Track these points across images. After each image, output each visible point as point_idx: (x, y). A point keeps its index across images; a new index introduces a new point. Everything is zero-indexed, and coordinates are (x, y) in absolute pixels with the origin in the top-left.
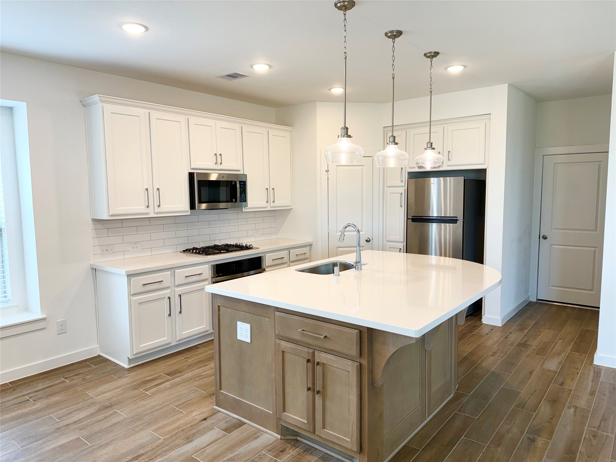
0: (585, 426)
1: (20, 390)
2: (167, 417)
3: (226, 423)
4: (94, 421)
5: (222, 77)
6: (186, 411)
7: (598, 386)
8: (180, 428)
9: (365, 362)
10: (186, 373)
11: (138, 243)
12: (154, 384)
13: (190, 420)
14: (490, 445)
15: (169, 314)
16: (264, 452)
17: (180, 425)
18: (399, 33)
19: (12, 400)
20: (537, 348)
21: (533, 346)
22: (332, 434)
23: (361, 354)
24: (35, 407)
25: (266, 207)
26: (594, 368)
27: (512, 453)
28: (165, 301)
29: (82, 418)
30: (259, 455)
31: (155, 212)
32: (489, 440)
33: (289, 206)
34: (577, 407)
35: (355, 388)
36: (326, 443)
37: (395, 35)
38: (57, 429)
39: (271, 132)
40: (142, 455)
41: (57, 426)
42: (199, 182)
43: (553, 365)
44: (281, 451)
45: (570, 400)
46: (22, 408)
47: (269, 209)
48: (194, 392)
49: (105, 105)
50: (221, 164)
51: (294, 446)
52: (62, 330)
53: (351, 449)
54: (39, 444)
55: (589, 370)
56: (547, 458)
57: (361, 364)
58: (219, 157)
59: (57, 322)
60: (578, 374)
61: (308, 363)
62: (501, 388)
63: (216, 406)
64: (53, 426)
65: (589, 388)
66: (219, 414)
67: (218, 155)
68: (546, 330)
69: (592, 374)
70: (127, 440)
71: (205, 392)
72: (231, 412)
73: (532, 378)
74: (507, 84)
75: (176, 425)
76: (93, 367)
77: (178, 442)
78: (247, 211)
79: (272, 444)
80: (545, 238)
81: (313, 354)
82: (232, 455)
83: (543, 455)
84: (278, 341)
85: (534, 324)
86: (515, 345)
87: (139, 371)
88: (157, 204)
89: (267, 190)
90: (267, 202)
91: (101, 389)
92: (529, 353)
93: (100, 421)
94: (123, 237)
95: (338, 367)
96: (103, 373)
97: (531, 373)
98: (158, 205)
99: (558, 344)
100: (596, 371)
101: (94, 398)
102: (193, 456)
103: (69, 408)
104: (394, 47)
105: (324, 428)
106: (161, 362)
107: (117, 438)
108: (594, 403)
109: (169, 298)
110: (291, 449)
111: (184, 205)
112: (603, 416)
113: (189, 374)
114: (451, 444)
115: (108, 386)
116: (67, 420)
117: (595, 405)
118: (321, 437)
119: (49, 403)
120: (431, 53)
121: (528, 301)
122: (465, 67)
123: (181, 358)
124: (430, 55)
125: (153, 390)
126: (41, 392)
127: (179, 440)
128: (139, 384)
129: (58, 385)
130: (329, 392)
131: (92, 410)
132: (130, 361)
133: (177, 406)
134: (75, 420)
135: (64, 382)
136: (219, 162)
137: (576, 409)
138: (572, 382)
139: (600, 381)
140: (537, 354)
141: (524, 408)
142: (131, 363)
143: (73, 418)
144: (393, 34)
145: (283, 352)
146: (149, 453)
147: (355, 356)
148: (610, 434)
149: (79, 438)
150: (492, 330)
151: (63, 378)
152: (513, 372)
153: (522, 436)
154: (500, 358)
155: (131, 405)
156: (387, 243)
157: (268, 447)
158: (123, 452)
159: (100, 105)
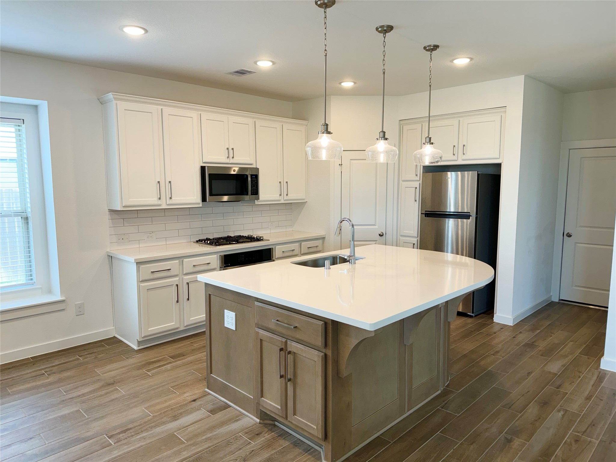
0: (570, 430)
1: (39, 365)
2: (160, 396)
3: (213, 405)
4: (95, 396)
5: (231, 73)
6: (179, 392)
7: (597, 391)
8: (170, 407)
9: (329, 353)
10: (189, 356)
11: (153, 233)
12: (156, 366)
13: (180, 400)
14: (463, 442)
15: (177, 301)
16: (241, 434)
17: (171, 404)
18: (390, 28)
19: (30, 373)
20: (544, 349)
21: (540, 347)
22: (301, 421)
23: (326, 345)
24: (48, 380)
25: (279, 200)
26: (598, 373)
27: (484, 452)
28: (174, 287)
29: (85, 393)
30: (235, 437)
31: (167, 204)
32: (464, 437)
33: (304, 199)
34: (568, 410)
35: (320, 377)
36: (297, 429)
37: (387, 29)
38: (62, 401)
39: (286, 126)
40: (130, 429)
41: (63, 398)
42: (210, 175)
43: (555, 367)
44: (257, 435)
45: (562, 403)
46: (37, 380)
47: (282, 202)
48: (191, 375)
49: (119, 102)
50: (233, 158)
51: (271, 430)
52: (80, 311)
53: (317, 436)
54: (44, 413)
55: (592, 374)
56: (519, 459)
57: (326, 355)
58: (231, 151)
59: (75, 304)
60: (579, 377)
61: (280, 352)
62: (492, 387)
63: (207, 388)
64: (59, 398)
65: (587, 393)
66: (209, 396)
67: (230, 149)
68: (560, 331)
69: (595, 378)
70: (120, 415)
71: (201, 375)
72: (219, 395)
73: (528, 379)
74: (524, 76)
75: (167, 404)
76: (107, 347)
77: (165, 419)
78: (260, 203)
79: (250, 427)
80: (569, 236)
81: (286, 343)
82: (211, 435)
83: (516, 455)
84: (257, 330)
85: (549, 325)
86: (522, 345)
87: (146, 353)
88: (168, 196)
89: (280, 184)
90: (280, 195)
91: (109, 367)
92: (534, 353)
93: (101, 396)
94: (138, 226)
95: (307, 357)
96: (114, 353)
97: (529, 374)
98: (170, 197)
99: (568, 345)
100: (599, 376)
101: (100, 375)
102: (175, 433)
103: (77, 383)
104: (384, 42)
105: (295, 415)
106: (168, 346)
107: (112, 412)
108: (587, 408)
109: (177, 285)
110: (267, 433)
111: (196, 198)
112: (593, 421)
113: (191, 358)
114: (425, 438)
115: (116, 365)
116: (73, 394)
117: (587, 410)
118: (292, 423)
119: (60, 378)
120: (430, 46)
121: (549, 301)
122: (471, 59)
123: (187, 342)
124: (430, 48)
125: (155, 370)
126: (56, 367)
127: (167, 418)
128: (144, 365)
129: (72, 362)
130: (299, 380)
131: (97, 386)
132: (139, 343)
133: (173, 387)
134: (80, 394)
135: (78, 359)
136: (231, 156)
137: (566, 412)
138: (570, 385)
139: (602, 386)
140: (542, 355)
141: (510, 409)
142: (140, 346)
143: (78, 392)
144: (384, 28)
145: (261, 340)
146: (137, 427)
147: (321, 347)
148: (594, 440)
149: (79, 410)
150: (502, 329)
151: (77, 356)
152: (510, 372)
153: (499, 435)
154: (502, 358)
155: (131, 384)
156: (401, 238)
157: (246, 429)
158: (114, 425)
159: (114, 102)
